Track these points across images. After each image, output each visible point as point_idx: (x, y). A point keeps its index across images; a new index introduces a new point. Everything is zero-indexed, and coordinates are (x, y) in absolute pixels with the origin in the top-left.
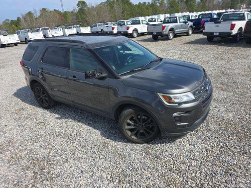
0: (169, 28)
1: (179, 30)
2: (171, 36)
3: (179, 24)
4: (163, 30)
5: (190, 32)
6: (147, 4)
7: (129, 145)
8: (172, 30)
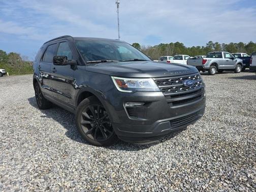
0: (211, 62)
1: (223, 66)
2: (213, 71)
3: (223, 59)
4: (203, 64)
5: (239, 69)
6: (201, 48)
7: (84, 146)
8: (215, 64)
